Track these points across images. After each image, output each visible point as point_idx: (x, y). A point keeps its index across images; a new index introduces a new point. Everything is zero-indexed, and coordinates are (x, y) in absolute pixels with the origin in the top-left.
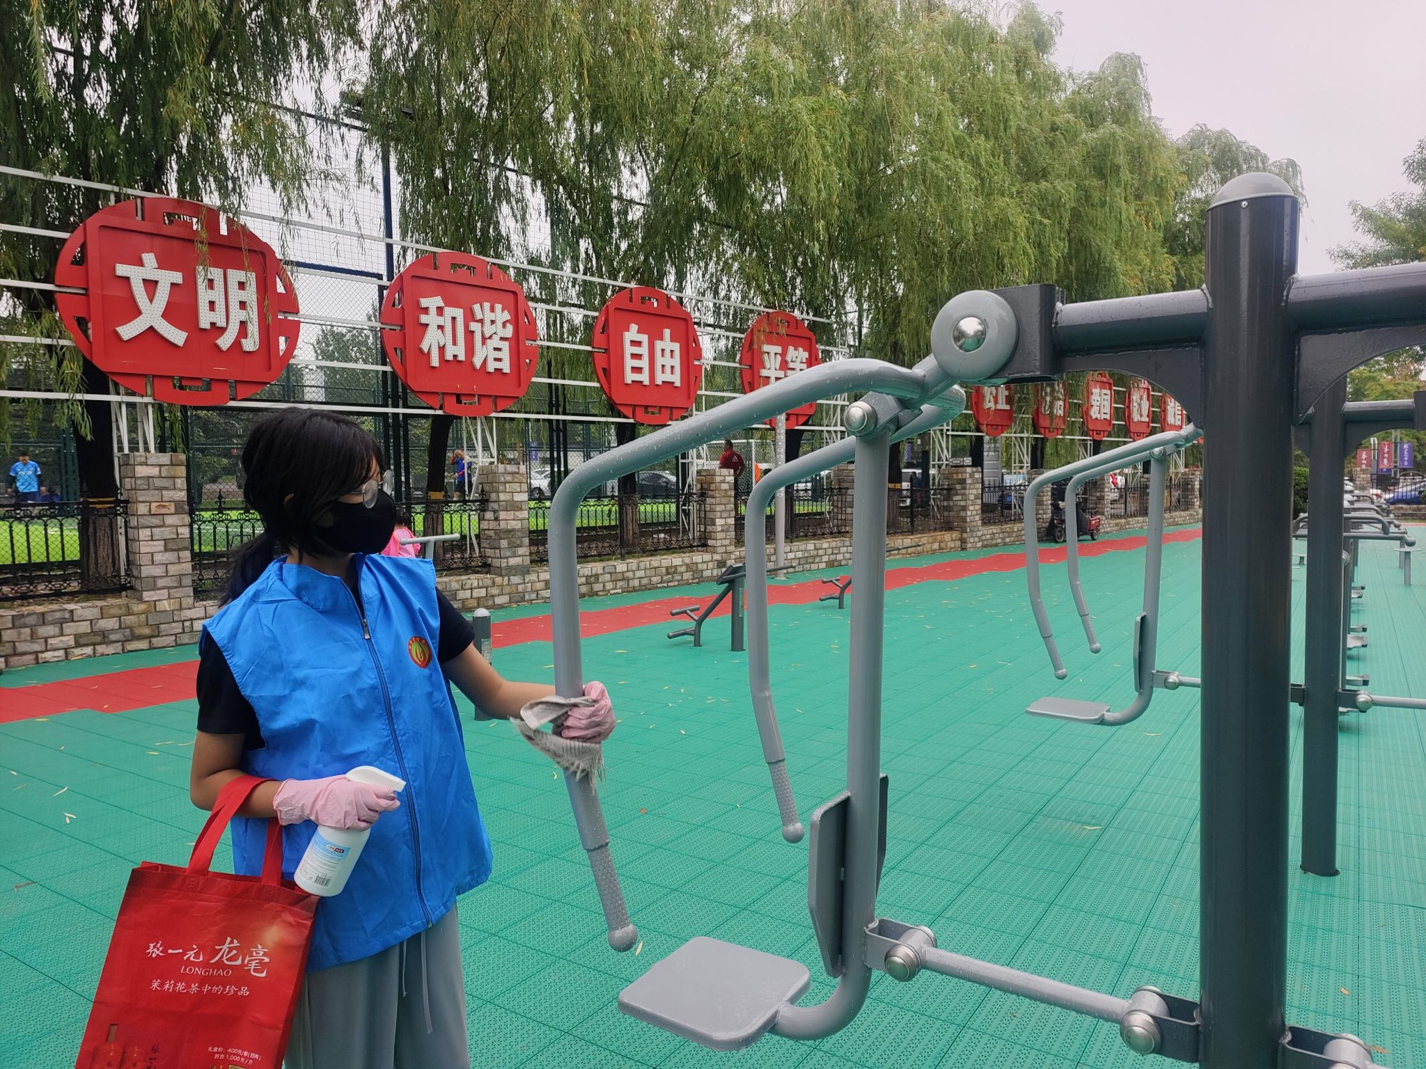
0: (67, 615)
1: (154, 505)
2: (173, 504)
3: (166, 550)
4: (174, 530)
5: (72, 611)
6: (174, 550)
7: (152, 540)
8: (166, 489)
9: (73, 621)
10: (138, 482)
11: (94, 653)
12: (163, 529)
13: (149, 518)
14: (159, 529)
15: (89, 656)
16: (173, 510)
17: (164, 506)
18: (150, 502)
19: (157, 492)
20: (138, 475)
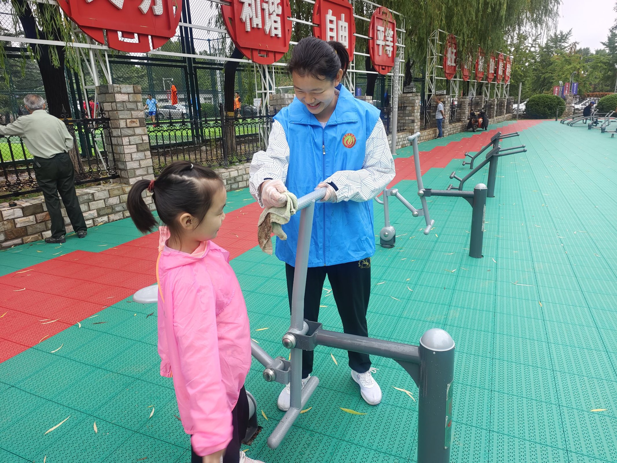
0: (91, 197)
1: (128, 121)
2: (138, 120)
3: (138, 151)
4: (141, 138)
5: (93, 194)
6: (142, 151)
7: (130, 145)
8: (133, 110)
9: (94, 201)
10: (118, 105)
11: (109, 220)
12: (135, 137)
13: (126, 130)
14: (132, 137)
15: (106, 223)
16: (138, 125)
17: (134, 122)
18: (126, 119)
19: (128, 112)
20: (117, 100)
